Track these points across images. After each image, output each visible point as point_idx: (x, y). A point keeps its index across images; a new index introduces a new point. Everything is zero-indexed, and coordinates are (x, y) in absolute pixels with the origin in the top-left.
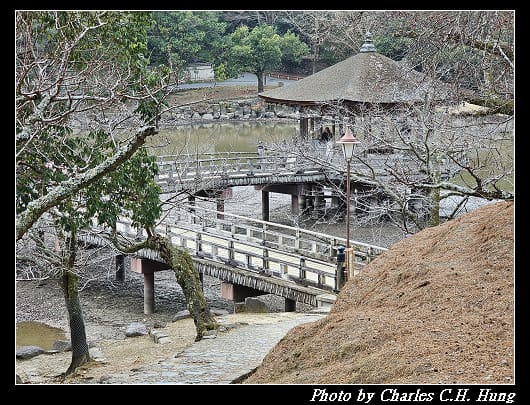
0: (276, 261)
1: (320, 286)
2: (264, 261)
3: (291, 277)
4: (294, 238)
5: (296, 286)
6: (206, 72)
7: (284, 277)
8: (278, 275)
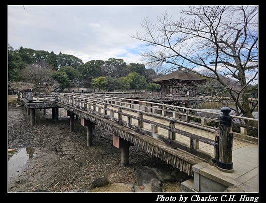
0: (148, 122)
1: (193, 151)
2: (139, 122)
3: (161, 137)
4: (161, 110)
5: (164, 147)
6: (144, 91)
7: (155, 136)
8: (149, 133)
